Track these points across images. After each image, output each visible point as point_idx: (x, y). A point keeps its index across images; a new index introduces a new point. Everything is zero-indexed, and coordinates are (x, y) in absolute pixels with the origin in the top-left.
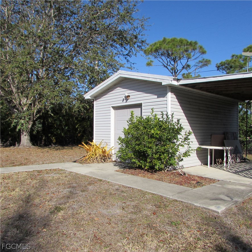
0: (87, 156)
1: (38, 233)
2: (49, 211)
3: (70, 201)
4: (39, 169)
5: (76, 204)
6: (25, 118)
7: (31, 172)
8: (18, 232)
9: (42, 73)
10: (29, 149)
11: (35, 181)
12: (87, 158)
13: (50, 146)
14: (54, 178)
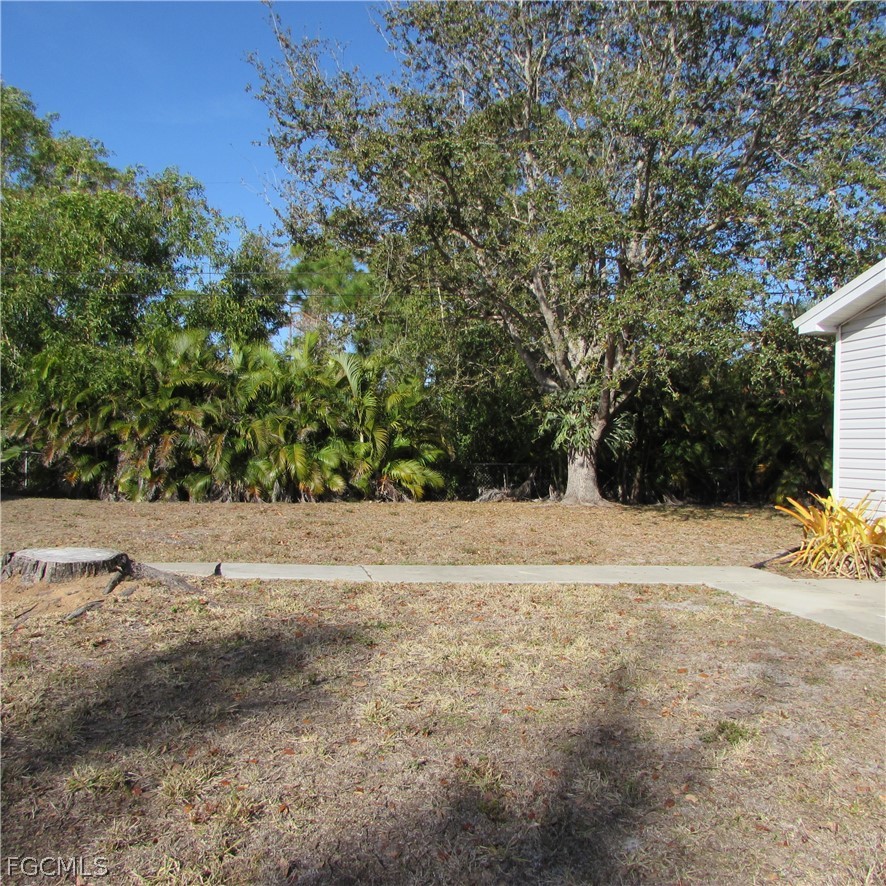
0: (805, 548)
1: (670, 802)
2: (697, 733)
3: (768, 708)
4: (639, 583)
5: (791, 726)
6: (580, 407)
7: (614, 587)
8: (605, 784)
9: (637, 252)
10: (593, 510)
11: (632, 622)
12: (805, 556)
13: (659, 504)
14: (697, 618)
